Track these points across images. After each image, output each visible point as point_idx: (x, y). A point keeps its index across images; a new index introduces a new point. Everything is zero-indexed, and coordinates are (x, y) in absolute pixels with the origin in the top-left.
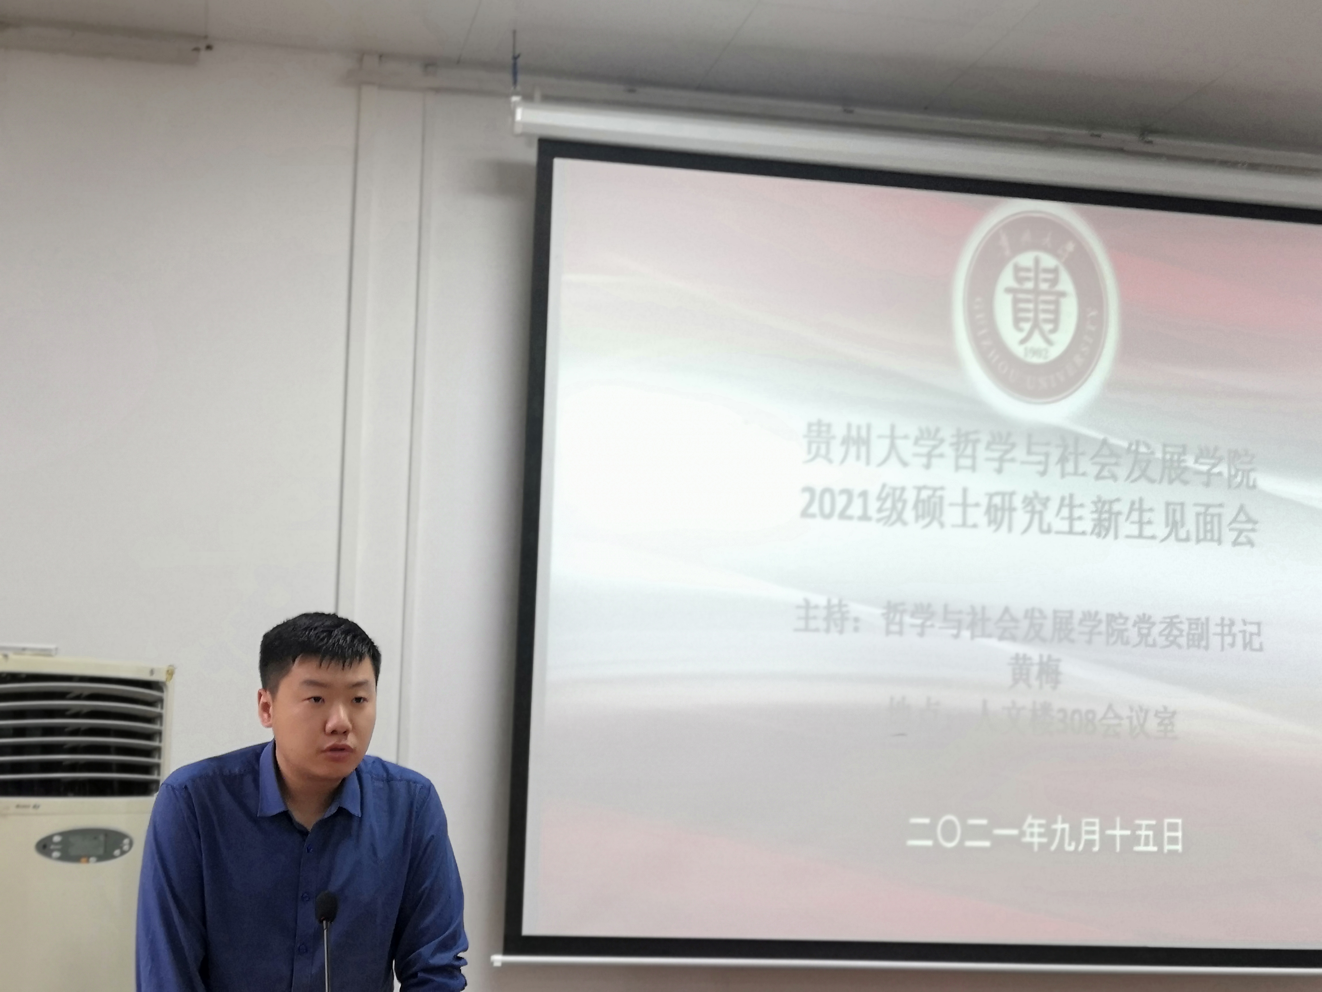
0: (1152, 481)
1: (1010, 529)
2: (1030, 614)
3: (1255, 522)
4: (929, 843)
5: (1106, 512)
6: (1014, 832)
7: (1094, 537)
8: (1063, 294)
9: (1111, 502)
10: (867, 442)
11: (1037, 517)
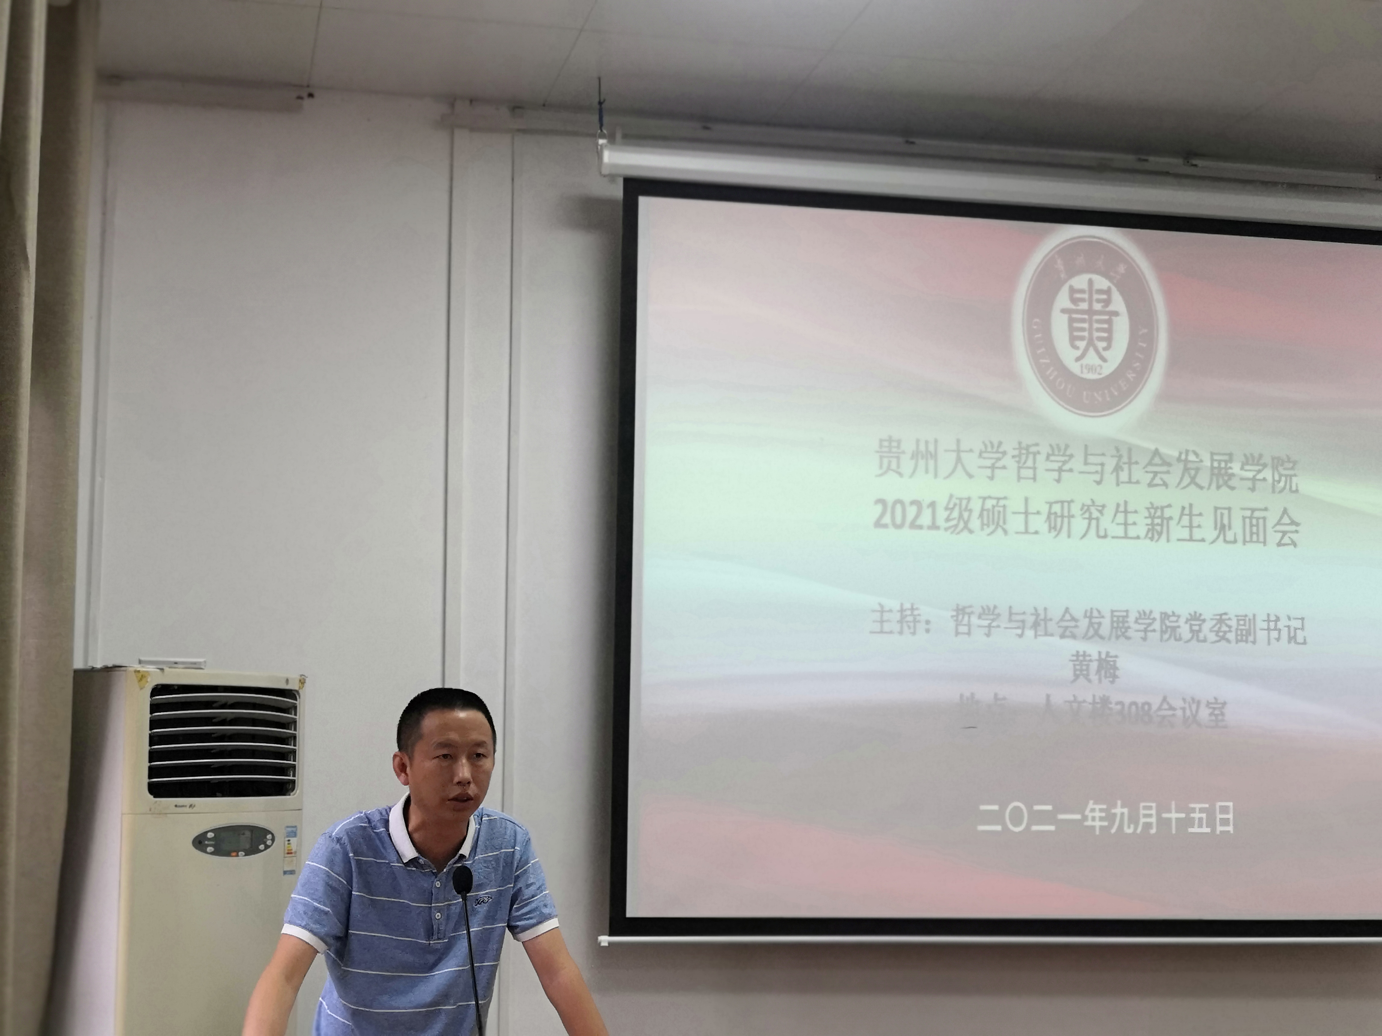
0: (1201, 488)
1: (1069, 536)
2: (1089, 615)
3: (1297, 524)
4: (998, 828)
5: (1158, 517)
6: (1078, 817)
7: (1148, 542)
8: (1116, 314)
9: (1162, 508)
10: (934, 456)
11: (1094, 523)
